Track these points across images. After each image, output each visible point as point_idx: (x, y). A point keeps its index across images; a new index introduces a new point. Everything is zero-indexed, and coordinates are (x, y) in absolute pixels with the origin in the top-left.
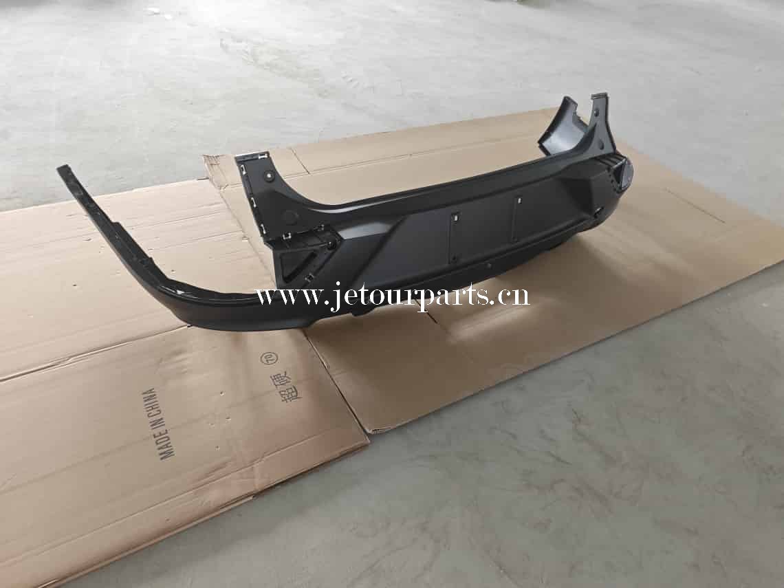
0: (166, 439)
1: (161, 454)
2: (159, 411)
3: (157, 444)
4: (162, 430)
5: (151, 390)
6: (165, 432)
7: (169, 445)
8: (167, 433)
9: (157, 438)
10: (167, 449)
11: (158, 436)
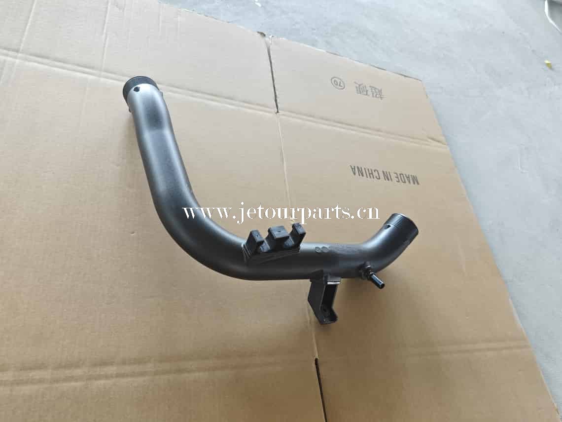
0: (402, 175)
1: (414, 183)
2: (375, 171)
3: (405, 182)
4: (393, 176)
5: (352, 169)
6: (395, 175)
7: (407, 176)
8: (397, 174)
9: (401, 181)
10: (411, 178)
11: (399, 179)
